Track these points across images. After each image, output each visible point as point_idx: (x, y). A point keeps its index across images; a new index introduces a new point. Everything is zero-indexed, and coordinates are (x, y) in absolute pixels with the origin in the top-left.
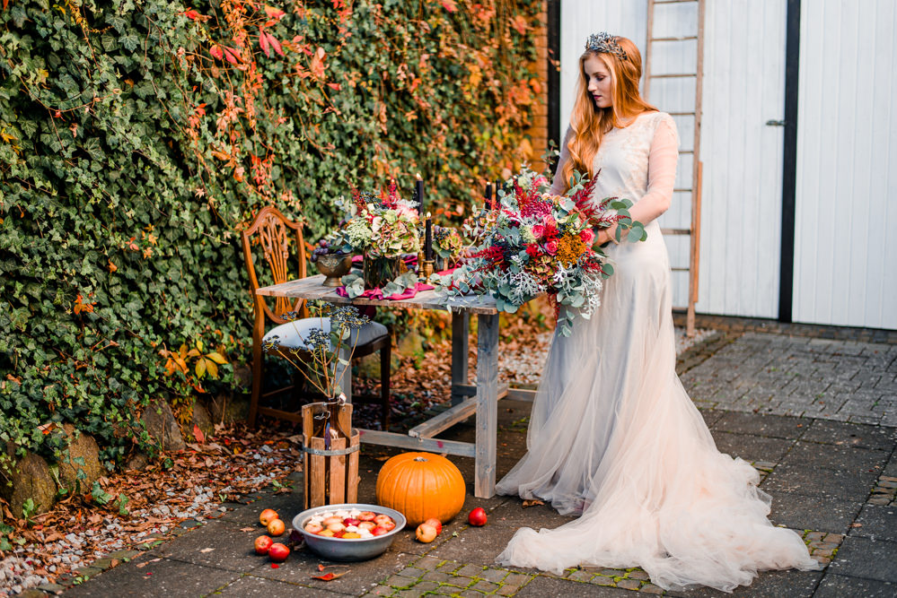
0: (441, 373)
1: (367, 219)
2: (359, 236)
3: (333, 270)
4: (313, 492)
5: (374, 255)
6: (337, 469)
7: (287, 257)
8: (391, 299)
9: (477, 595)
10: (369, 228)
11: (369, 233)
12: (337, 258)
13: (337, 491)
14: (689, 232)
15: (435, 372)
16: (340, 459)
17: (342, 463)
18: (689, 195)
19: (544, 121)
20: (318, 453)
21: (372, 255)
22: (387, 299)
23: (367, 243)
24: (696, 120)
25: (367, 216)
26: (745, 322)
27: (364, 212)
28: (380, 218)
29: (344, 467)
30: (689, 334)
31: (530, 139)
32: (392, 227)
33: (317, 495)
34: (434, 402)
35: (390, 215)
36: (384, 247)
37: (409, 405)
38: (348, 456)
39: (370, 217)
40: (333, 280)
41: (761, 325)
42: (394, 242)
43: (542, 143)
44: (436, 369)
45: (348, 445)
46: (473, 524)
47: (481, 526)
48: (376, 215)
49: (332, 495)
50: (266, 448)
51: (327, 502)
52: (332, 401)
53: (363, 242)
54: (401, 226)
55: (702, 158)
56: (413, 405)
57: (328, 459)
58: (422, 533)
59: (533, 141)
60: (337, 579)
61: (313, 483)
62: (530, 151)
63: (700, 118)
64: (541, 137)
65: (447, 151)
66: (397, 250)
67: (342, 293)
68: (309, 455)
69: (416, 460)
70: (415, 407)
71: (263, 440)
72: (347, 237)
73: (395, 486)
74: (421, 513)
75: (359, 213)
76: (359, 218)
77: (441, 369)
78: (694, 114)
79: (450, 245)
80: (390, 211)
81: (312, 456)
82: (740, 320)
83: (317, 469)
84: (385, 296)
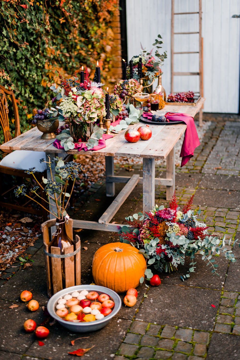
0: (88, 160)
1: (73, 98)
2: (69, 110)
3: (48, 129)
4: (54, 280)
5: (79, 122)
6: (69, 264)
7: (8, 112)
8: (92, 150)
9: (182, 357)
10: (75, 104)
11: (76, 108)
12: (51, 121)
13: (69, 278)
14: (198, 74)
15: (84, 160)
16: (70, 259)
17: (72, 261)
18: (198, 55)
19: (118, 19)
20: (56, 256)
21: (78, 121)
22: (90, 150)
23: (75, 115)
24: (199, 16)
25: (73, 96)
26: (222, 116)
27: (71, 93)
28: (82, 97)
29: (73, 263)
30: (200, 125)
31: (112, 28)
32: (90, 103)
33: (57, 282)
34: (91, 181)
35: (87, 94)
36: (86, 117)
37: (79, 185)
38: (75, 256)
39: (75, 97)
40: (48, 135)
41: (230, 117)
42: (92, 113)
43: (117, 30)
44: (84, 158)
45: (75, 249)
46: (153, 285)
47: (158, 286)
48: (79, 95)
49: (67, 281)
50: (8, 228)
51: (64, 287)
52: (61, 221)
53: (72, 114)
54: (96, 101)
55: (203, 35)
56: (81, 185)
57: (63, 260)
58: (128, 301)
59: (113, 29)
60: (87, 353)
61: (54, 274)
62: (112, 34)
63: (201, 15)
64: (117, 27)
65: (79, 39)
66: (94, 118)
67: (58, 146)
68: (50, 258)
69: (116, 250)
70: (82, 186)
71: (5, 222)
72: (60, 111)
73: (107, 271)
74: (125, 286)
75: (67, 94)
76: (67, 98)
77: (87, 158)
78: (198, 13)
79: (117, 106)
80: (87, 91)
81: (52, 258)
82: (219, 115)
83: (56, 266)
84: (89, 149)
